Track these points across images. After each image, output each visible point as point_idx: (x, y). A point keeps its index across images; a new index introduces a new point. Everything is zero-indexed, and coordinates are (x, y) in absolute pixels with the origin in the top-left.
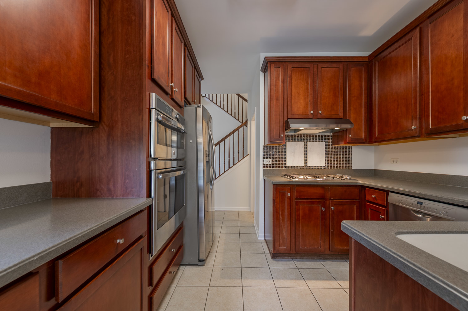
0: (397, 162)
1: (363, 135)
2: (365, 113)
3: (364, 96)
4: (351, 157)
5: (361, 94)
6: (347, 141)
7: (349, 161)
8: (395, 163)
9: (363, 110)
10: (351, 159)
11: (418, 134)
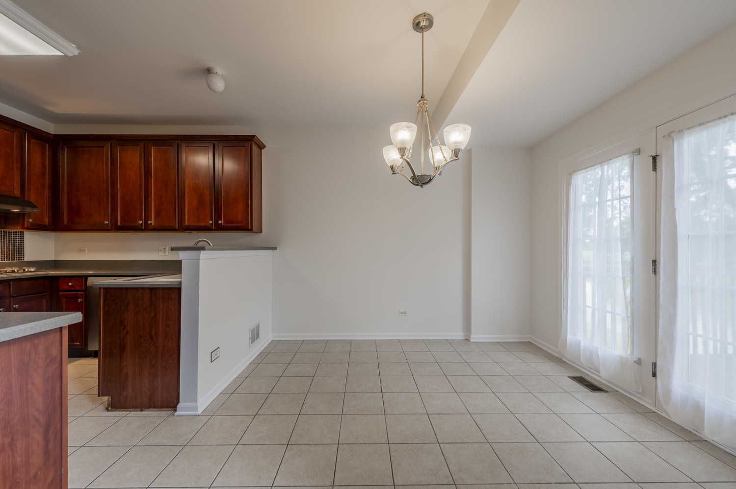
0: (84, 251)
1: (46, 221)
2: (49, 197)
3: (47, 177)
4: (23, 246)
5: (44, 174)
6: (26, 226)
7: (20, 251)
8: (82, 252)
9: (46, 193)
10: (23, 248)
11: (110, 228)
